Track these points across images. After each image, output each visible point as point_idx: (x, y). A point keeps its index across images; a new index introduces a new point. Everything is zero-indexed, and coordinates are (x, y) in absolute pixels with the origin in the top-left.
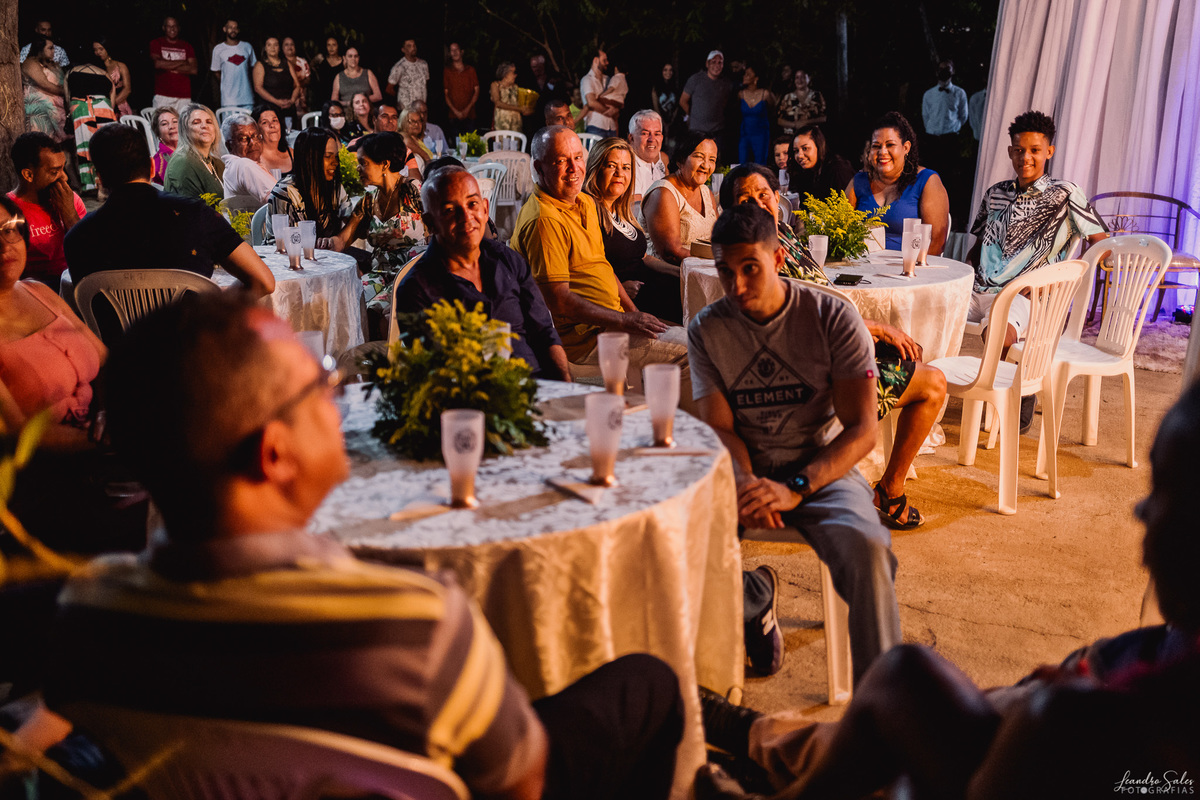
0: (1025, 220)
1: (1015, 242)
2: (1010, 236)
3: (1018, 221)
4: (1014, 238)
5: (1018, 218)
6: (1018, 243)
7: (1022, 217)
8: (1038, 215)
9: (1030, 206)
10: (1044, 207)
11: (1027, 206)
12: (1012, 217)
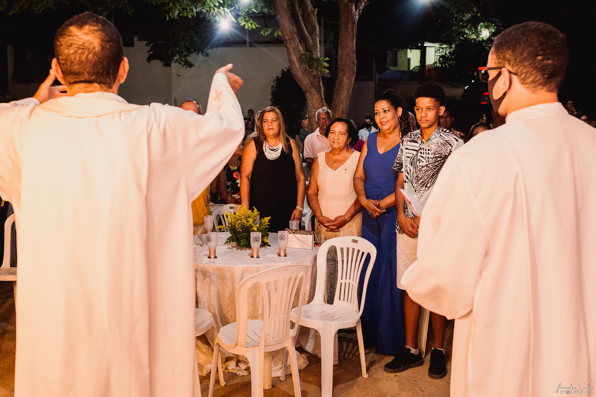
0: (427, 166)
1: (421, 181)
2: (417, 177)
3: (423, 167)
4: (421, 179)
5: (422, 164)
6: (423, 182)
7: (425, 164)
8: (435, 163)
9: (429, 156)
10: (439, 157)
11: (427, 156)
12: (418, 164)
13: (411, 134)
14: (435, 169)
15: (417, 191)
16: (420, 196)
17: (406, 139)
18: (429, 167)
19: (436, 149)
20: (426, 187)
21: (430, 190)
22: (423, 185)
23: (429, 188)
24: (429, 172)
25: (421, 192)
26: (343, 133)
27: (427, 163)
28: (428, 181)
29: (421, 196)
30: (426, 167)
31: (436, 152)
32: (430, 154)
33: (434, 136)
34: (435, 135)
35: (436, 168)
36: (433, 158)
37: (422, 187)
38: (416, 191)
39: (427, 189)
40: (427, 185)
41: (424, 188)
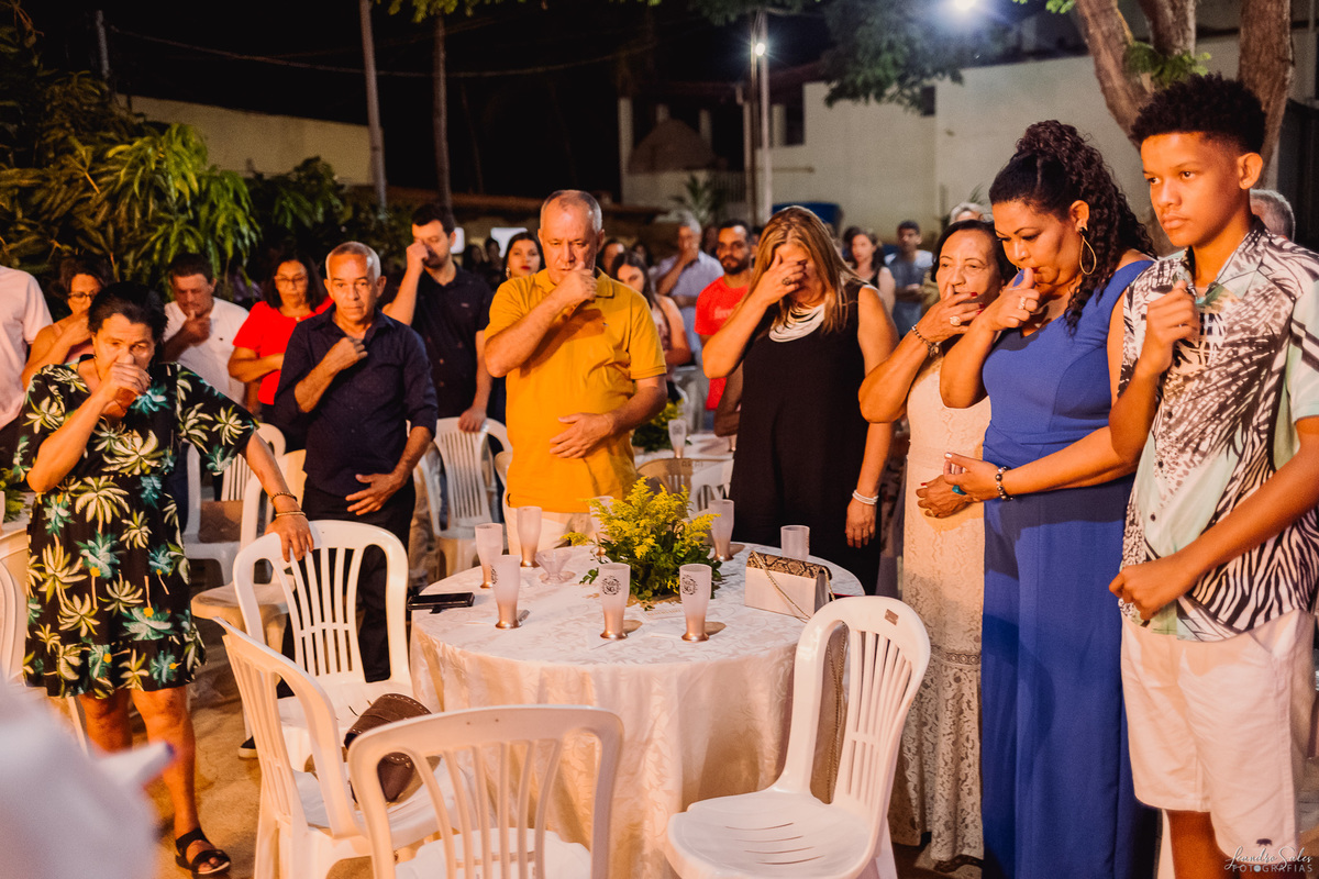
0: (1200, 376)
1: (1179, 431)
2: (1170, 415)
3: (1187, 379)
4: (1179, 422)
5: (1184, 368)
6: (1184, 434)
7: (1194, 368)
8: (1229, 363)
9: (1212, 340)
10: (1243, 343)
13: (1162, 264)
14: (1228, 386)
15: (1166, 467)
16: (1173, 485)
17: (1144, 282)
18: (1208, 380)
19: (1238, 314)
20: (1196, 450)
21: (1207, 462)
22: (1186, 445)
23: (1204, 455)
24: (1207, 398)
25: (1180, 470)
26: (975, 263)
27: (1203, 367)
28: (1203, 432)
29: (1179, 483)
30: (1197, 381)
31: (1236, 322)
32: (1215, 331)
33: (1232, 270)
34: (1237, 265)
35: (1234, 381)
36: (1224, 345)
37: (1182, 451)
38: (1161, 464)
39: (1197, 458)
40: (1198, 445)
41: (1187, 456)
